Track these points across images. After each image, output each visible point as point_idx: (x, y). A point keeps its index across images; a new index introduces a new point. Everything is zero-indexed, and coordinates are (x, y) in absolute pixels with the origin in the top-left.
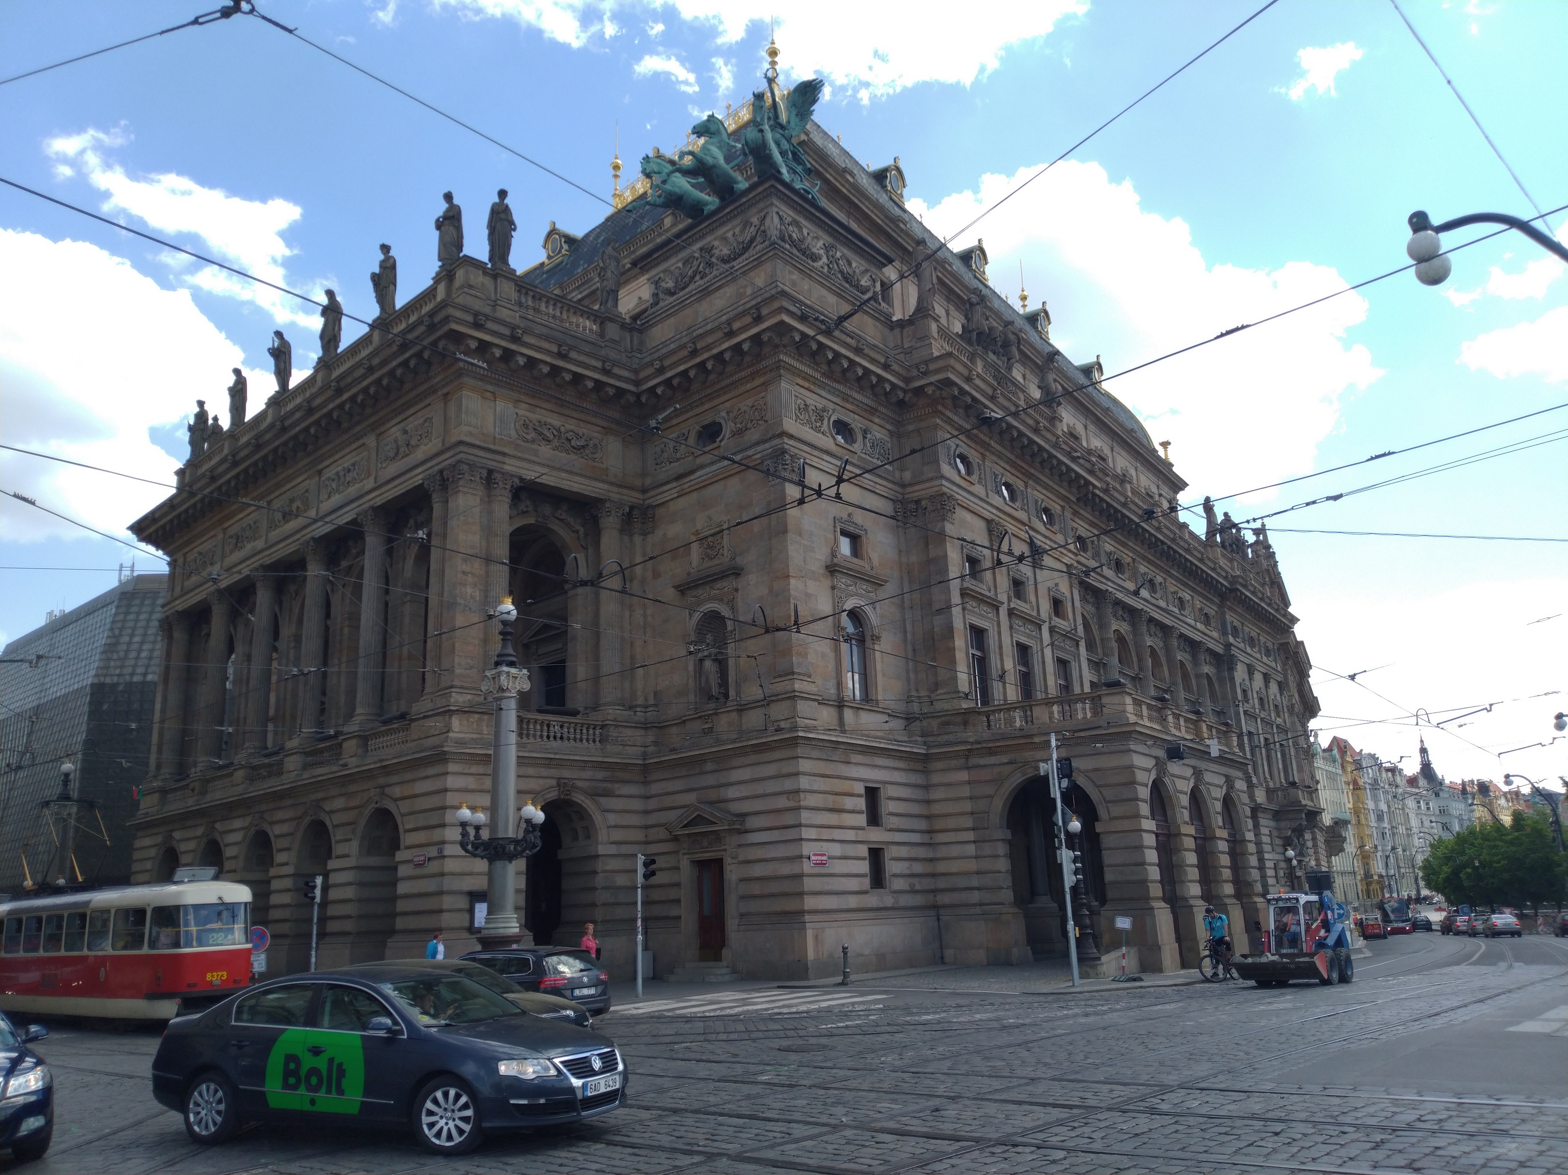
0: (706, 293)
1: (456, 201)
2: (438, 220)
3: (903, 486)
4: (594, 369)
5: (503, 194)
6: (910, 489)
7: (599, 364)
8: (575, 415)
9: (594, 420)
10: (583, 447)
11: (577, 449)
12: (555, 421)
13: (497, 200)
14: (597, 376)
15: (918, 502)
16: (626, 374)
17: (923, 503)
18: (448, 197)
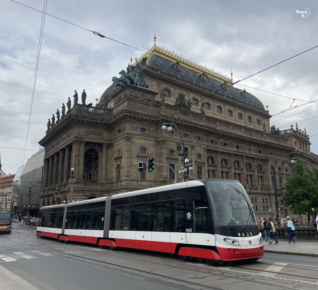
0: (119, 105)
1: (77, 92)
2: (74, 96)
3: (157, 138)
4: (100, 121)
5: (84, 90)
6: (158, 139)
7: (100, 120)
8: (97, 128)
9: (101, 129)
10: (99, 134)
11: (98, 135)
12: (94, 130)
13: (83, 91)
14: (100, 122)
15: (159, 141)
16: (106, 121)
17: (160, 142)
18: (75, 91)
